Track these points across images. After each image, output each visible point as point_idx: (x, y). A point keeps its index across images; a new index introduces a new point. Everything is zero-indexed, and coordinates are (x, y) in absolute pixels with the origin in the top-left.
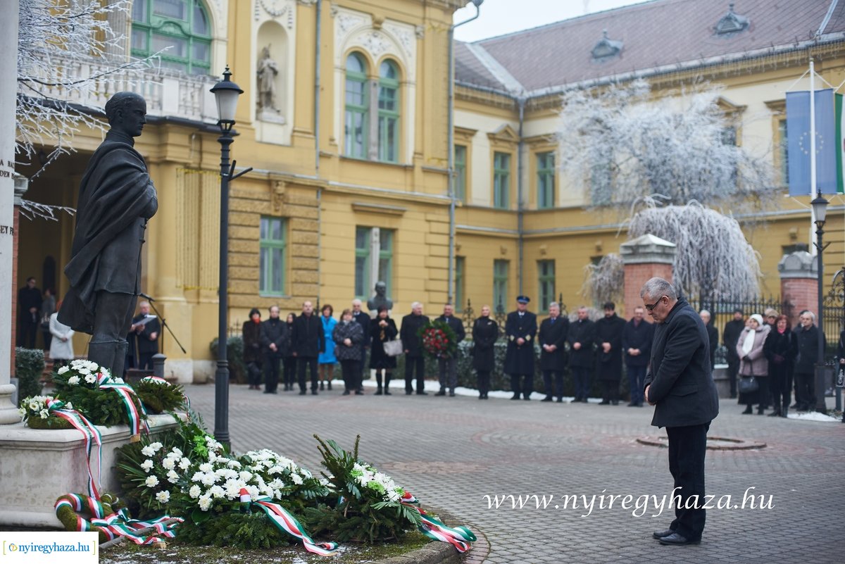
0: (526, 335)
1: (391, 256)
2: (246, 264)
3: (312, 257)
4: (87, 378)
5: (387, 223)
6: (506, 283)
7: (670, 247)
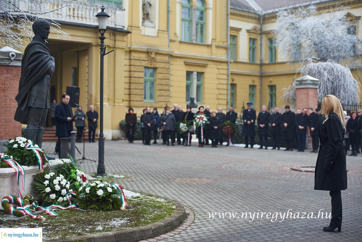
0: (251, 120)
1: (202, 84)
2: (138, 88)
3: (166, 85)
4: (21, 145)
5: (200, 70)
6: (255, 96)
7: (317, 81)
